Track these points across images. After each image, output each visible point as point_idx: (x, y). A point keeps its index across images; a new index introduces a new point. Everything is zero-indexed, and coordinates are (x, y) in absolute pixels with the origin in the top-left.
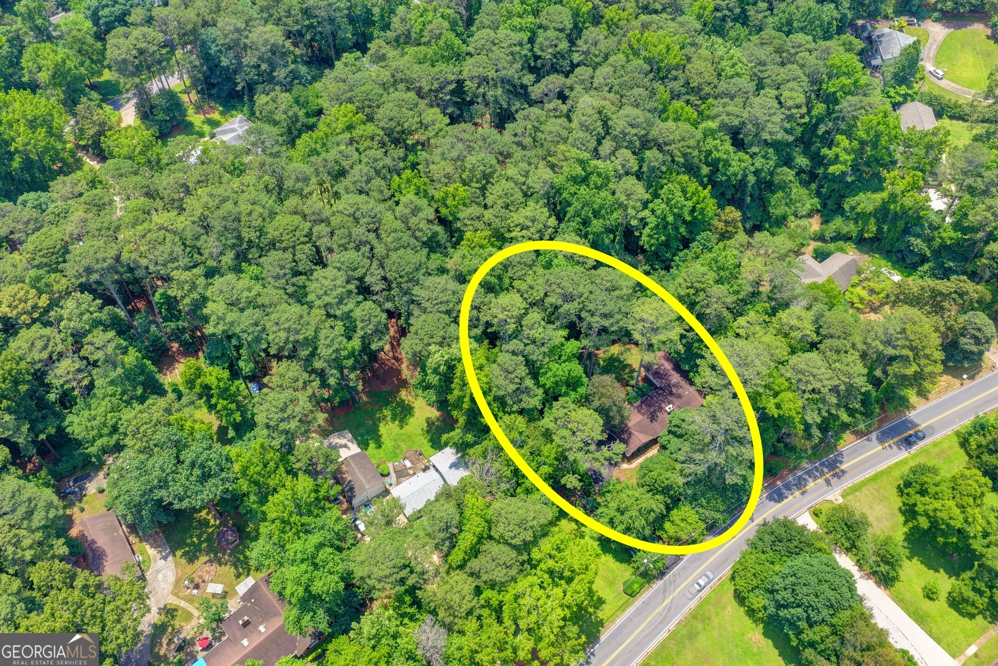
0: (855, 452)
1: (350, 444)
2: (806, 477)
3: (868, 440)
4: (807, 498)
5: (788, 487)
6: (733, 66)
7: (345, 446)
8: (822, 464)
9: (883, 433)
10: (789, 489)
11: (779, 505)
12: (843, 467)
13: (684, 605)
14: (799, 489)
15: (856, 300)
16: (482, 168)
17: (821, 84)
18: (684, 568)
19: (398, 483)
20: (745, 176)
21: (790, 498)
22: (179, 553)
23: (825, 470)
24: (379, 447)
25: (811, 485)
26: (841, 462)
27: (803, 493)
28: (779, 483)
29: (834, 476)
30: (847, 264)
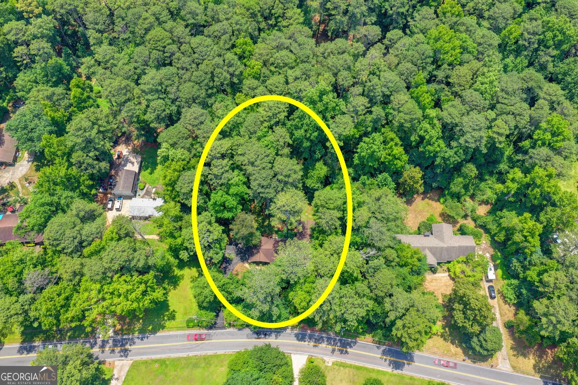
0: (364, 347)
1: (136, 164)
2: (325, 339)
3: (378, 347)
4: (315, 350)
5: (311, 337)
6: (482, 84)
7: (133, 163)
8: (340, 340)
9: (390, 350)
10: (310, 339)
11: (297, 342)
12: (349, 350)
13: (206, 350)
14: (315, 342)
15: (452, 270)
16: (279, 61)
17: (536, 128)
18: (223, 334)
19: (143, 197)
20: (435, 156)
21: (307, 343)
22: (35, 163)
23: (339, 344)
24: (151, 174)
25: (324, 345)
26: (351, 347)
27: (315, 346)
28: (309, 331)
29: (340, 350)
30: (467, 247)
